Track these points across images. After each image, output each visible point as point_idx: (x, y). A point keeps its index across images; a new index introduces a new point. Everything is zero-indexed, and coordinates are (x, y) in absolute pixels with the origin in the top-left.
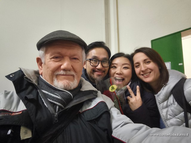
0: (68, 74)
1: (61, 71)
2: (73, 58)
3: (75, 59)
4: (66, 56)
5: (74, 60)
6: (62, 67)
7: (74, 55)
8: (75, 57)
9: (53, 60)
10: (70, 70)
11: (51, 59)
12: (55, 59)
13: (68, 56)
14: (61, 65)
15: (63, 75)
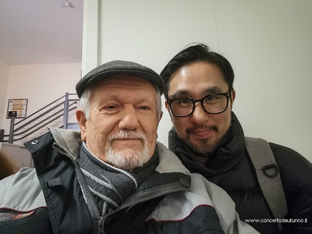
0: (131, 137)
1: (119, 131)
2: (140, 107)
3: (144, 108)
4: (128, 103)
5: (143, 111)
6: (121, 124)
7: (143, 101)
8: (144, 104)
9: (104, 111)
10: (135, 130)
11: (100, 110)
12: (108, 110)
13: (131, 103)
14: (119, 121)
15: (124, 139)
